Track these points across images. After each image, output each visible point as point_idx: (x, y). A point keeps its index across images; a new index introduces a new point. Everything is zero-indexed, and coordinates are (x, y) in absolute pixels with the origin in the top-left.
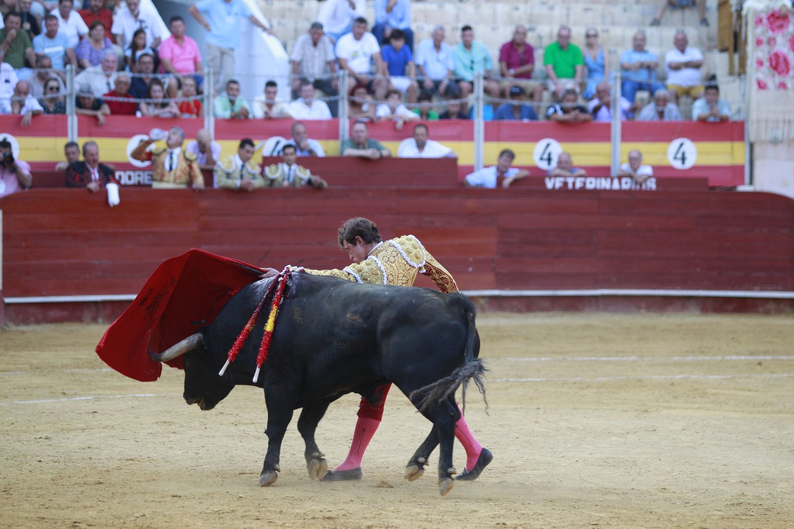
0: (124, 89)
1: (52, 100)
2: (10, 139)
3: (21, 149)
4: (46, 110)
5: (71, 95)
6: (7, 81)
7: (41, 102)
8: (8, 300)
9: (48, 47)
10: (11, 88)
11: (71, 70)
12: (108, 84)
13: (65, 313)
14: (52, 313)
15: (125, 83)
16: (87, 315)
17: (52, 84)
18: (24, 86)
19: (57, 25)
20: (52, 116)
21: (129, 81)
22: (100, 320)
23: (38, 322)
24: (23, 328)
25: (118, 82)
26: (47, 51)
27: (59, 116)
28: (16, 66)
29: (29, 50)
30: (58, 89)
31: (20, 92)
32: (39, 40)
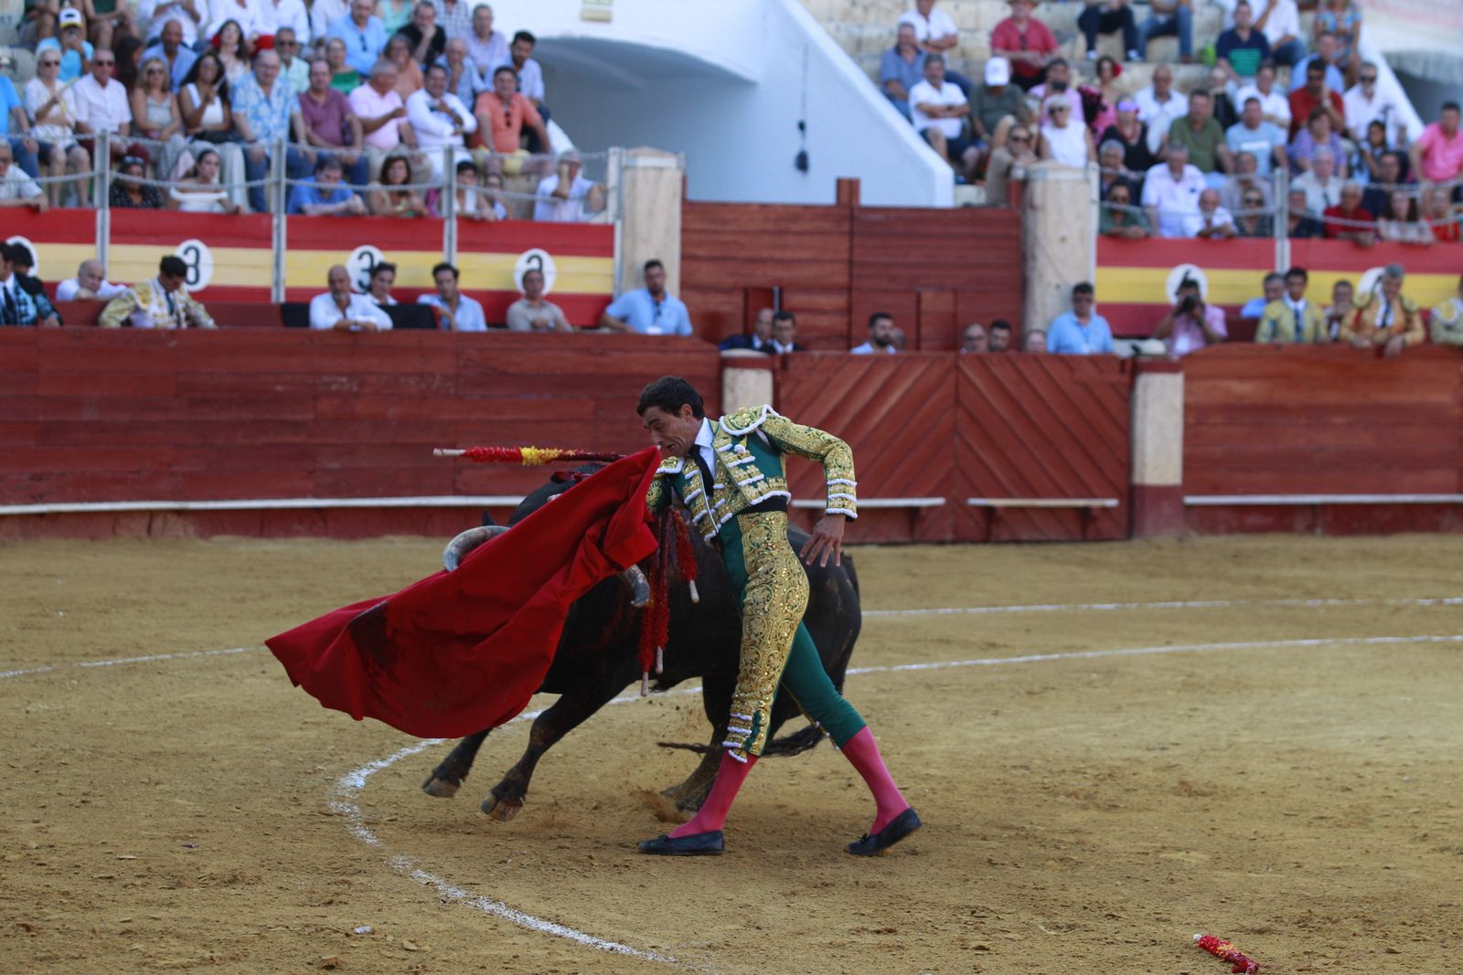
0: (1352, 204)
1: (1251, 218)
2: (1197, 274)
3: (1211, 286)
4: (1243, 233)
5: (1281, 211)
6: (1193, 191)
7: (1237, 221)
8: (1190, 500)
9: (1247, 141)
10: (1195, 198)
11: (1282, 176)
12: (1326, 196)
13: (1269, 520)
14: (1252, 519)
15: (1354, 196)
16: (1300, 522)
17: (1253, 195)
18: (1211, 197)
19: (1259, 109)
20: (1251, 241)
21: (1360, 193)
22: (1319, 531)
23: (1231, 530)
24: (1210, 540)
25: (1344, 195)
26: (1246, 147)
27: (1263, 242)
28: (1204, 170)
29: (1221, 149)
30: (1260, 203)
31: (1206, 204)
32: (1236, 132)
